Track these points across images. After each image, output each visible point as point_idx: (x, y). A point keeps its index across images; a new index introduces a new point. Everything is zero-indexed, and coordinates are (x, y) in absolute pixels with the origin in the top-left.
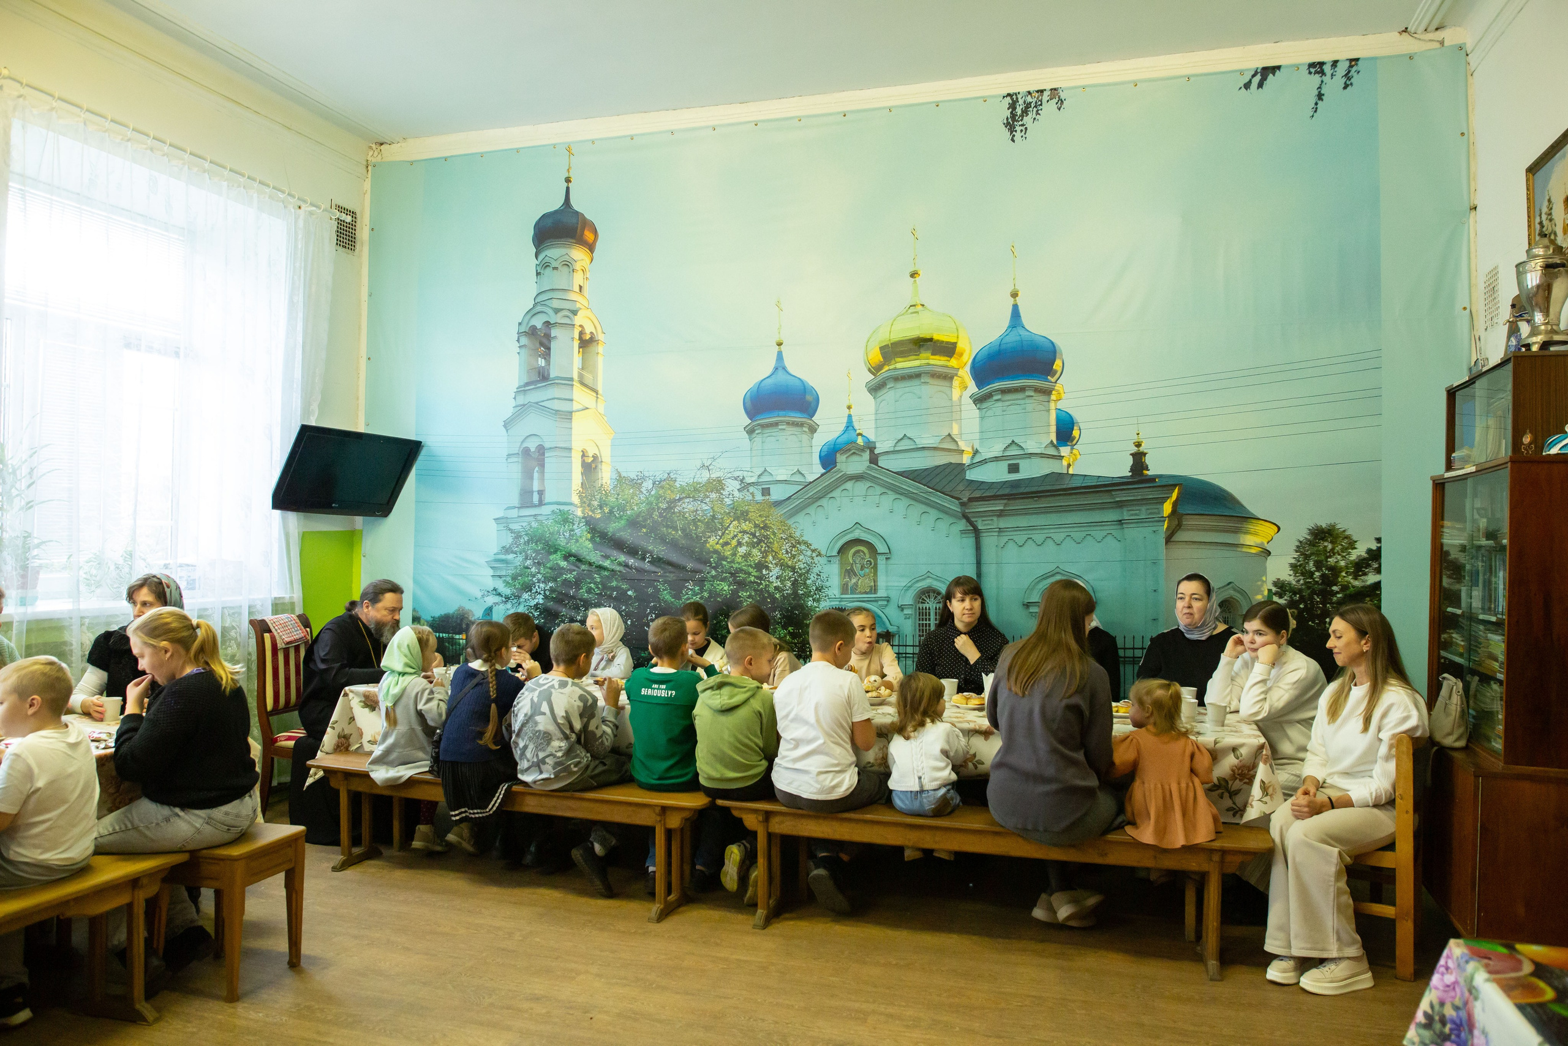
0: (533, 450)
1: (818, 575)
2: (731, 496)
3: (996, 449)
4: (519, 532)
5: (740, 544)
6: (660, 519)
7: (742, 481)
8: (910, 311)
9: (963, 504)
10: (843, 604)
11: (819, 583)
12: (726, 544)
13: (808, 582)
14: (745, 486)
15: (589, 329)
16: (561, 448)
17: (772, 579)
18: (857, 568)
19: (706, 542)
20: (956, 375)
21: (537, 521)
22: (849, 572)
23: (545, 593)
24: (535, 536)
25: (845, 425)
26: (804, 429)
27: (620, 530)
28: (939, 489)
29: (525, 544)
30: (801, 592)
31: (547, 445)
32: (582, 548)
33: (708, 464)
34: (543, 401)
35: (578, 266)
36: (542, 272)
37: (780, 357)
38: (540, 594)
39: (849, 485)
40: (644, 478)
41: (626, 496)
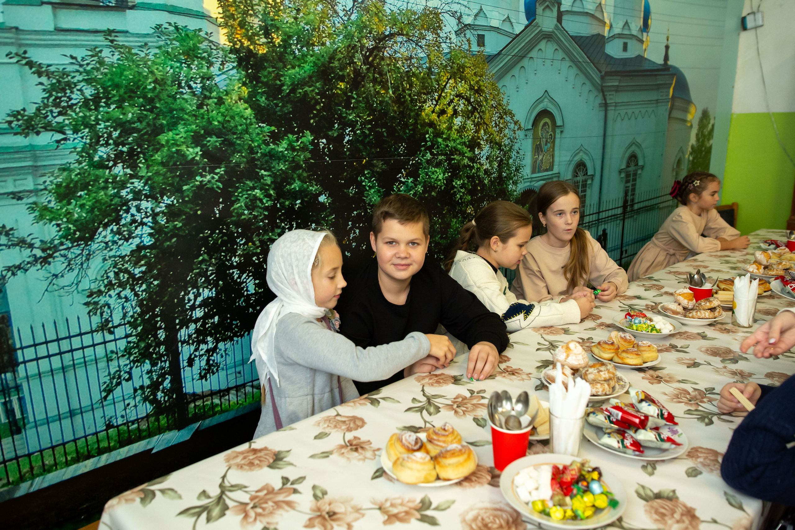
2: (448, 41)
4: (65, 74)
6: (364, 67)
7: (459, 19)
9: (603, 78)
10: (534, 185)
11: (517, 162)
12: (443, 112)
13: (511, 162)
14: (462, 29)
18: (543, 143)
19: (421, 109)
21: (115, 47)
22: (538, 148)
23: (155, 222)
24: (117, 86)
27: (303, 83)
28: (592, 60)
29: (86, 103)
32: (233, 117)
38: (142, 224)
39: (543, 45)
41: (311, 17)
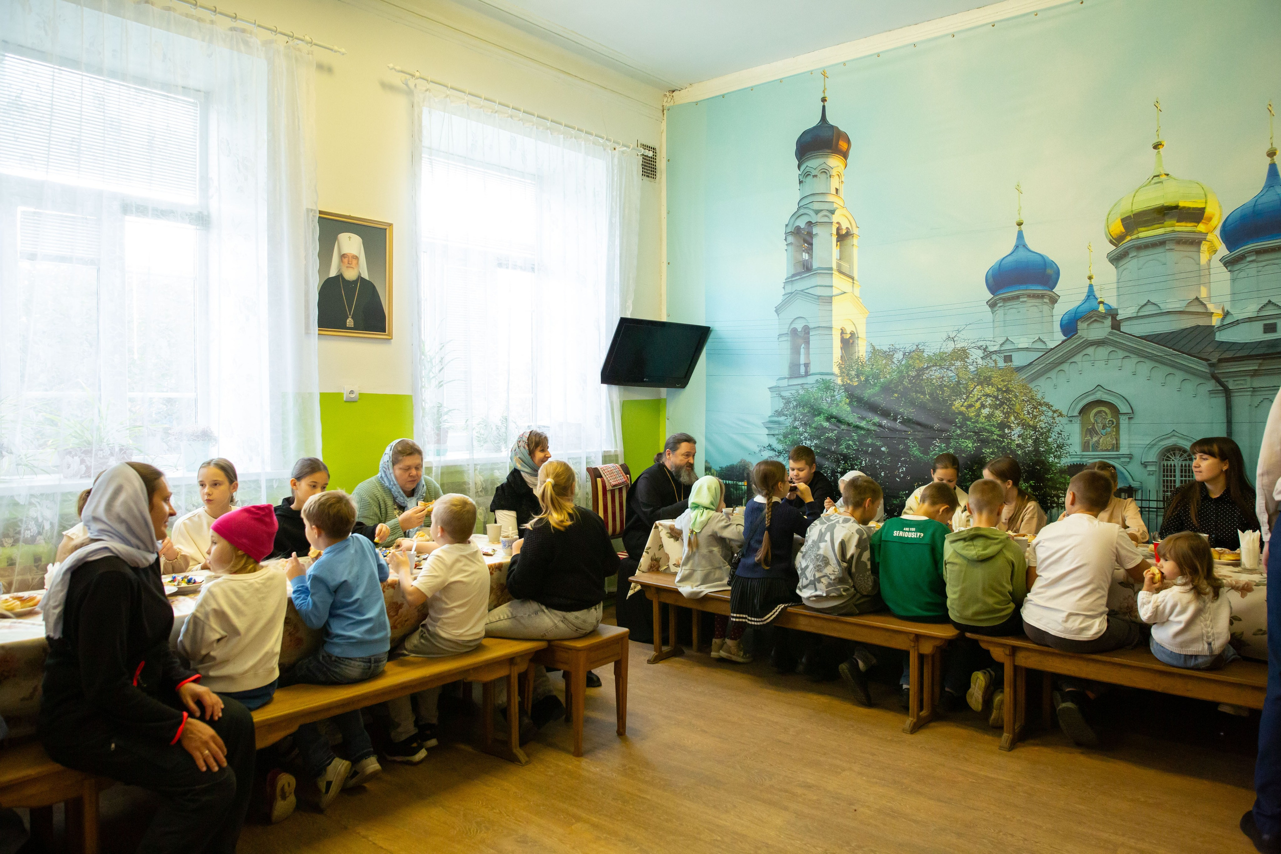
0: (799, 330)
1: (1059, 433)
2: (975, 364)
3: (1251, 309)
4: (789, 398)
5: (983, 406)
6: (909, 385)
7: (985, 350)
8: (1153, 181)
9: (1212, 365)
10: (1084, 460)
11: (1060, 441)
12: (970, 406)
13: (1050, 440)
14: (988, 354)
15: (845, 225)
16: (824, 327)
17: (1015, 437)
18: (1099, 426)
19: (951, 405)
20: (1205, 239)
21: (803, 389)
22: (1090, 431)
24: (802, 401)
25: (1085, 294)
26: (1045, 300)
27: (874, 395)
28: (1186, 351)
29: (794, 408)
30: (1042, 449)
31: (811, 326)
32: (842, 411)
33: (953, 336)
34: (807, 289)
35: (834, 172)
36: (804, 180)
37: (1020, 235)
39: (1090, 350)
40: (895, 351)
41: (880, 366)
